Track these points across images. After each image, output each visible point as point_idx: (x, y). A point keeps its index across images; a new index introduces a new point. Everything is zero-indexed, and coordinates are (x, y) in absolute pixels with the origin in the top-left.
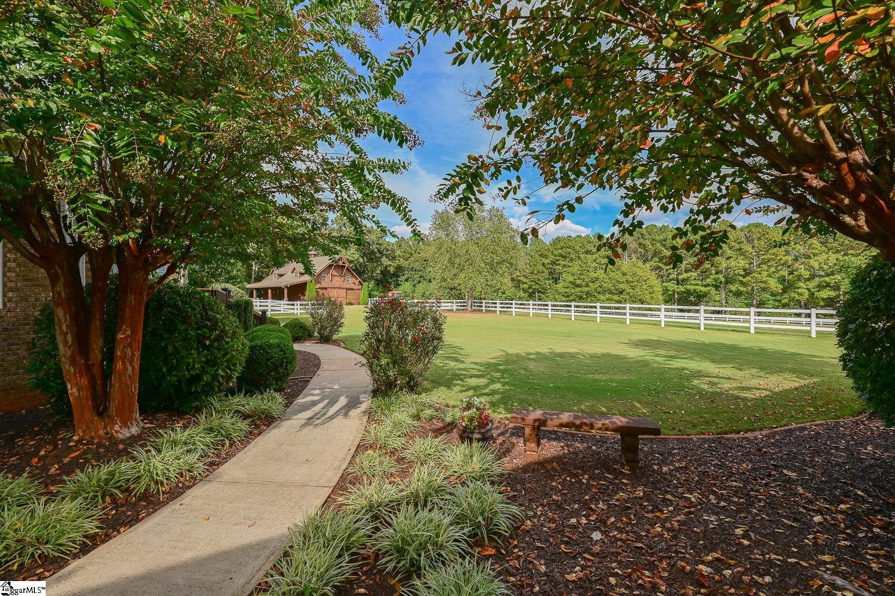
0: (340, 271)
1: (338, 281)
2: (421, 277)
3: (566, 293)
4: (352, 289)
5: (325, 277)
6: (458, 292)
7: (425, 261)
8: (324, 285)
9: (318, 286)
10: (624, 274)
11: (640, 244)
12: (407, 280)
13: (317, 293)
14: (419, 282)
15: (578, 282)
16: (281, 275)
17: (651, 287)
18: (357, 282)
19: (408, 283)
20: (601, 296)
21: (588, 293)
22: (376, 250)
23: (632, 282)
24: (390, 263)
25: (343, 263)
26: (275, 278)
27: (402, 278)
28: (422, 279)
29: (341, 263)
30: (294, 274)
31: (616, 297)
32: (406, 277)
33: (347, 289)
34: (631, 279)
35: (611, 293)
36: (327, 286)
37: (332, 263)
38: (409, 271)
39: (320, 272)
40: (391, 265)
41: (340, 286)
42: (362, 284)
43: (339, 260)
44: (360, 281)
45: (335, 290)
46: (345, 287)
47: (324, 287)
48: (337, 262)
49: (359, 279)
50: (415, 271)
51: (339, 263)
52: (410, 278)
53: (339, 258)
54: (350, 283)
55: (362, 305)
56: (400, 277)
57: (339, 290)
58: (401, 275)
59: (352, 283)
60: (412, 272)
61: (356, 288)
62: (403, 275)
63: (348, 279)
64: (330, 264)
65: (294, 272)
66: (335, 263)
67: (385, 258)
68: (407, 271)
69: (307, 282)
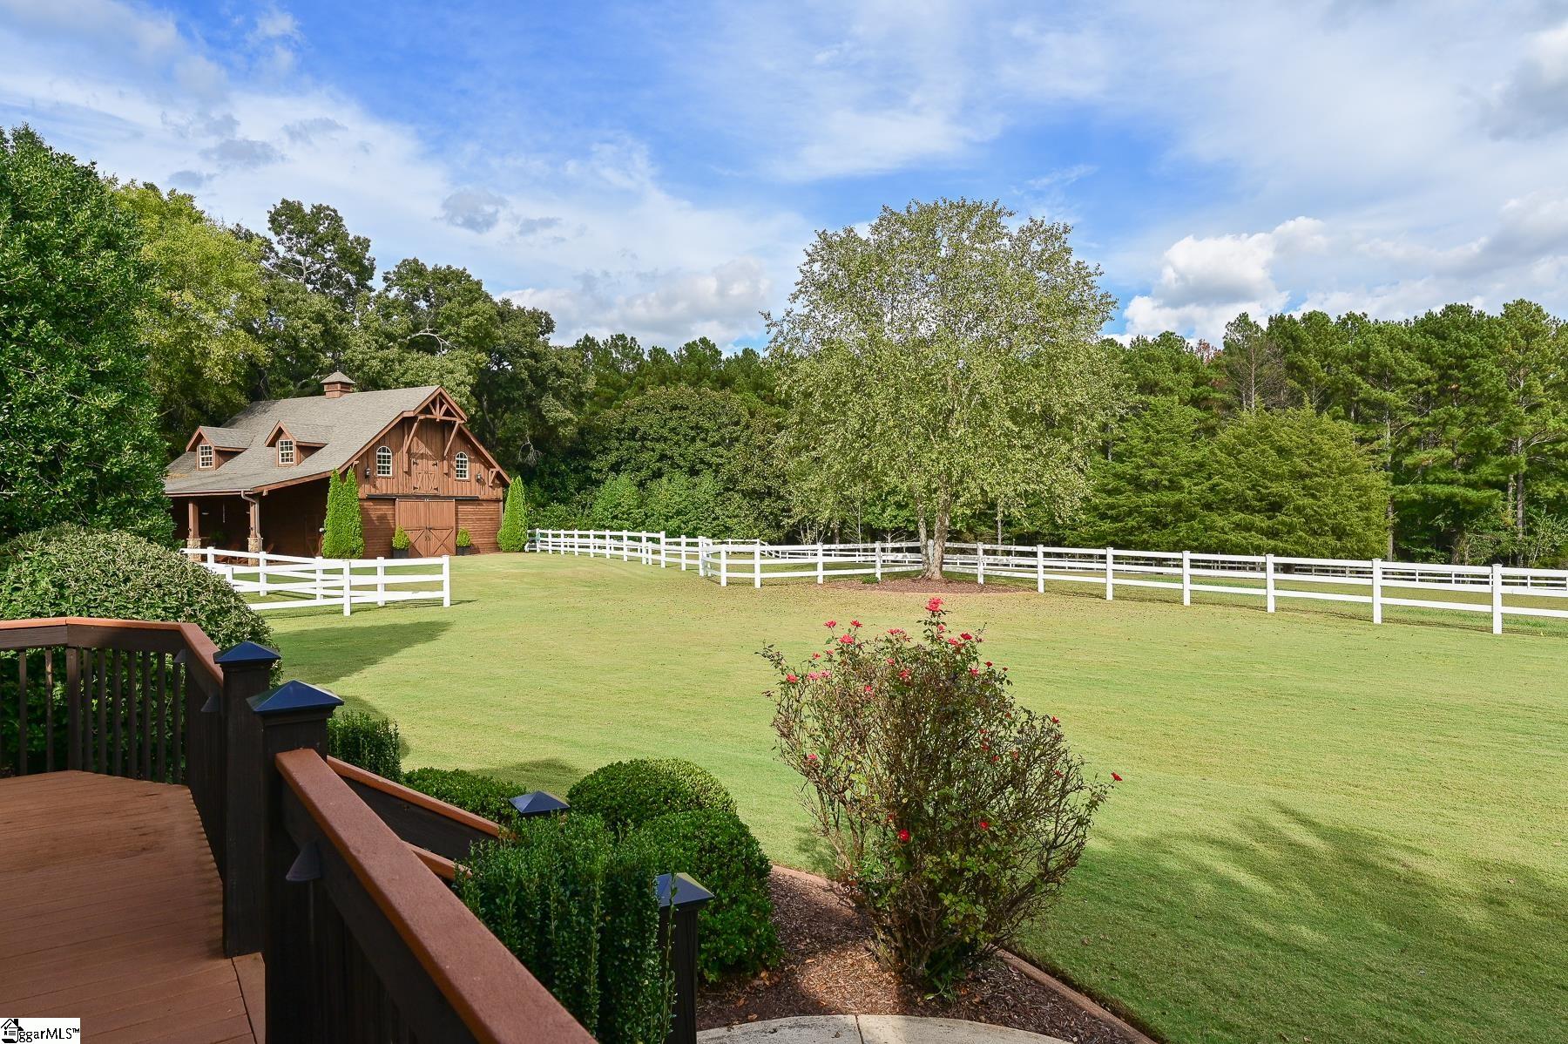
0: (437, 440)
1: (429, 474)
2: (663, 457)
3: (1111, 507)
4: (473, 500)
5: (386, 459)
6: (781, 504)
7: (674, 408)
8: (383, 486)
9: (365, 490)
10: (1281, 451)
11: (1292, 367)
12: (616, 468)
13: (364, 512)
14: (658, 474)
15: (1149, 475)
16: (227, 455)
17: (1363, 490)
18: (490, 477)
19: (624, 478)
20: (1215, 516)
21: (1178, 506)
22: (525, 375)
23: (1307, 475)
24: (568, 414)
25: (448, 413)
26: (206, 462)
27: (603, 462)
28: (665, 466)
29: (438, 415)
30: (276, 451)
31: (1260, 520)
32: (612, 458)
33: (461, 501)
34: (1306, 468)
35: (1245, 507)
36: (395, 492)
37: (412, 414)
38: (624, 439)
39: (373, 442)
40: (569, 420)
41: (437, 489)
42: (505, 485)
43: (433, 402)
44: (498, 473)
45: (421, 504)
46: (450, 494)
47: (386, 495)
48: (427, 410)
49: (497, 466)
50: (643, 439)
51: (432, 414)
52: (628, 461)
53: (433, 397)
54: (467, 478)
55: (508, 551)
56: (593, 458)
57: (434, 505)
58: (598, 452)
59: (473, 480)
60: (633, 443)
61: (485, 497)
62: (606, 451)
63: (462, 467)
64: (405, 415)
65: (278, 444)
66: (421, 412)
67: (551, 398)
68: (617, 439)
69: (330, 477)
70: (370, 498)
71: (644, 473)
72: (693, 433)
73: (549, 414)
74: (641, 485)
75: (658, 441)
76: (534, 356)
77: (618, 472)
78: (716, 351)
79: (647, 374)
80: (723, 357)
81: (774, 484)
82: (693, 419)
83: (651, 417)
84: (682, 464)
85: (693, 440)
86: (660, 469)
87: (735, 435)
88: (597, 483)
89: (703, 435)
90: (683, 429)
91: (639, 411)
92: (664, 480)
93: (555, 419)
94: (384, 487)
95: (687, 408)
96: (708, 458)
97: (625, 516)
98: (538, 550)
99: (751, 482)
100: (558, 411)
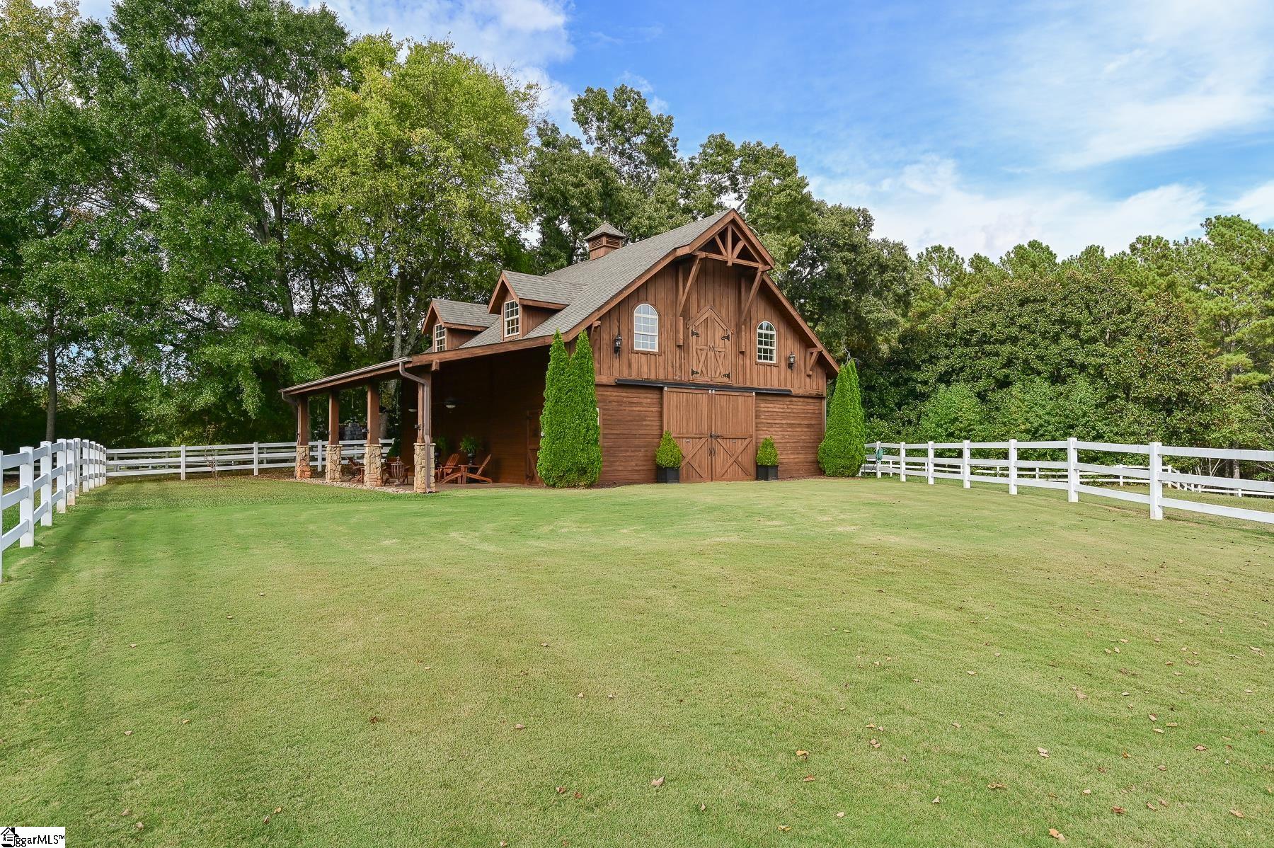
0: (729, 302)
1: (716, 352)
2: (1011, 362)
4: (783, 395)
5: (649, 324)
8: (642, 366)
9: (613, 371)
12: (945, 378)
14: (1004, 383)
18: (808, 360)
19: (957, 390)
24: (891, 315)
25: (745, 254)
26: (441, 346)
27: (929, 373)
28: (1016, 372)
29: (730, 256)
30: (502, 320)
32: (942, 366)
33: (762, 394)
36: (661, 376)
37: (687, 251)
38: (954, 345)
39: (626, 293)
40: (892, 323)
41: (728, 376)
42: (831, 375)
43: (723, 235)
44: (821, 355)
45: (703, 398)
46: (748, 385)
47: (648, 380)
48: (711, 246)
49: (819, 345)
50: (981, 342)
51: (721, 253)
52: (962, 369)
53: (721, 225)
54: (774, 361)
55: (834, 475)
56: (918, 368)
57: (723, 400)
58: (924, 361)
59: (783, 365)
60: (967, 350)
61: (801, 392)
62: (932, 360)
63: (766, 344)
64: (680, 253)
65: (504, 310)
66: (703, 248)
67: (871, 298)
68: (946, 346)
69: (550, 346)
70: (622, 385)
71: (982, 384)
72: (1057, 328)
73: (870, 316)
74: (982, 397)
75: (1002, 343)
76: (854, 248)
77: (948, 383)
78: (1051, 253)
79: (969, 283)
80: (1059, 261)
81: (1190, 388)
82: (1056, 312)
83: (991, 316)
84: (1041, 368)
85: (1056, 339)
86: (1007, 376)
87: (1123, 326)
88: (923, 397)
89: (1072, 330)
90: (1042, 324)
91: (973, 312)
92: (1015, 389)
93: (876, 321)
94: (645, 369)
95: (1045, 300)
96: (1080, 358)
97: (964, 434)
98: (879, 475)
99: (1152, 387)
100: (880, 311)
